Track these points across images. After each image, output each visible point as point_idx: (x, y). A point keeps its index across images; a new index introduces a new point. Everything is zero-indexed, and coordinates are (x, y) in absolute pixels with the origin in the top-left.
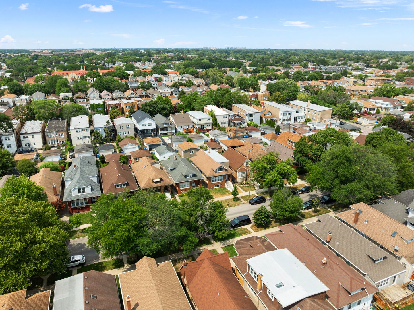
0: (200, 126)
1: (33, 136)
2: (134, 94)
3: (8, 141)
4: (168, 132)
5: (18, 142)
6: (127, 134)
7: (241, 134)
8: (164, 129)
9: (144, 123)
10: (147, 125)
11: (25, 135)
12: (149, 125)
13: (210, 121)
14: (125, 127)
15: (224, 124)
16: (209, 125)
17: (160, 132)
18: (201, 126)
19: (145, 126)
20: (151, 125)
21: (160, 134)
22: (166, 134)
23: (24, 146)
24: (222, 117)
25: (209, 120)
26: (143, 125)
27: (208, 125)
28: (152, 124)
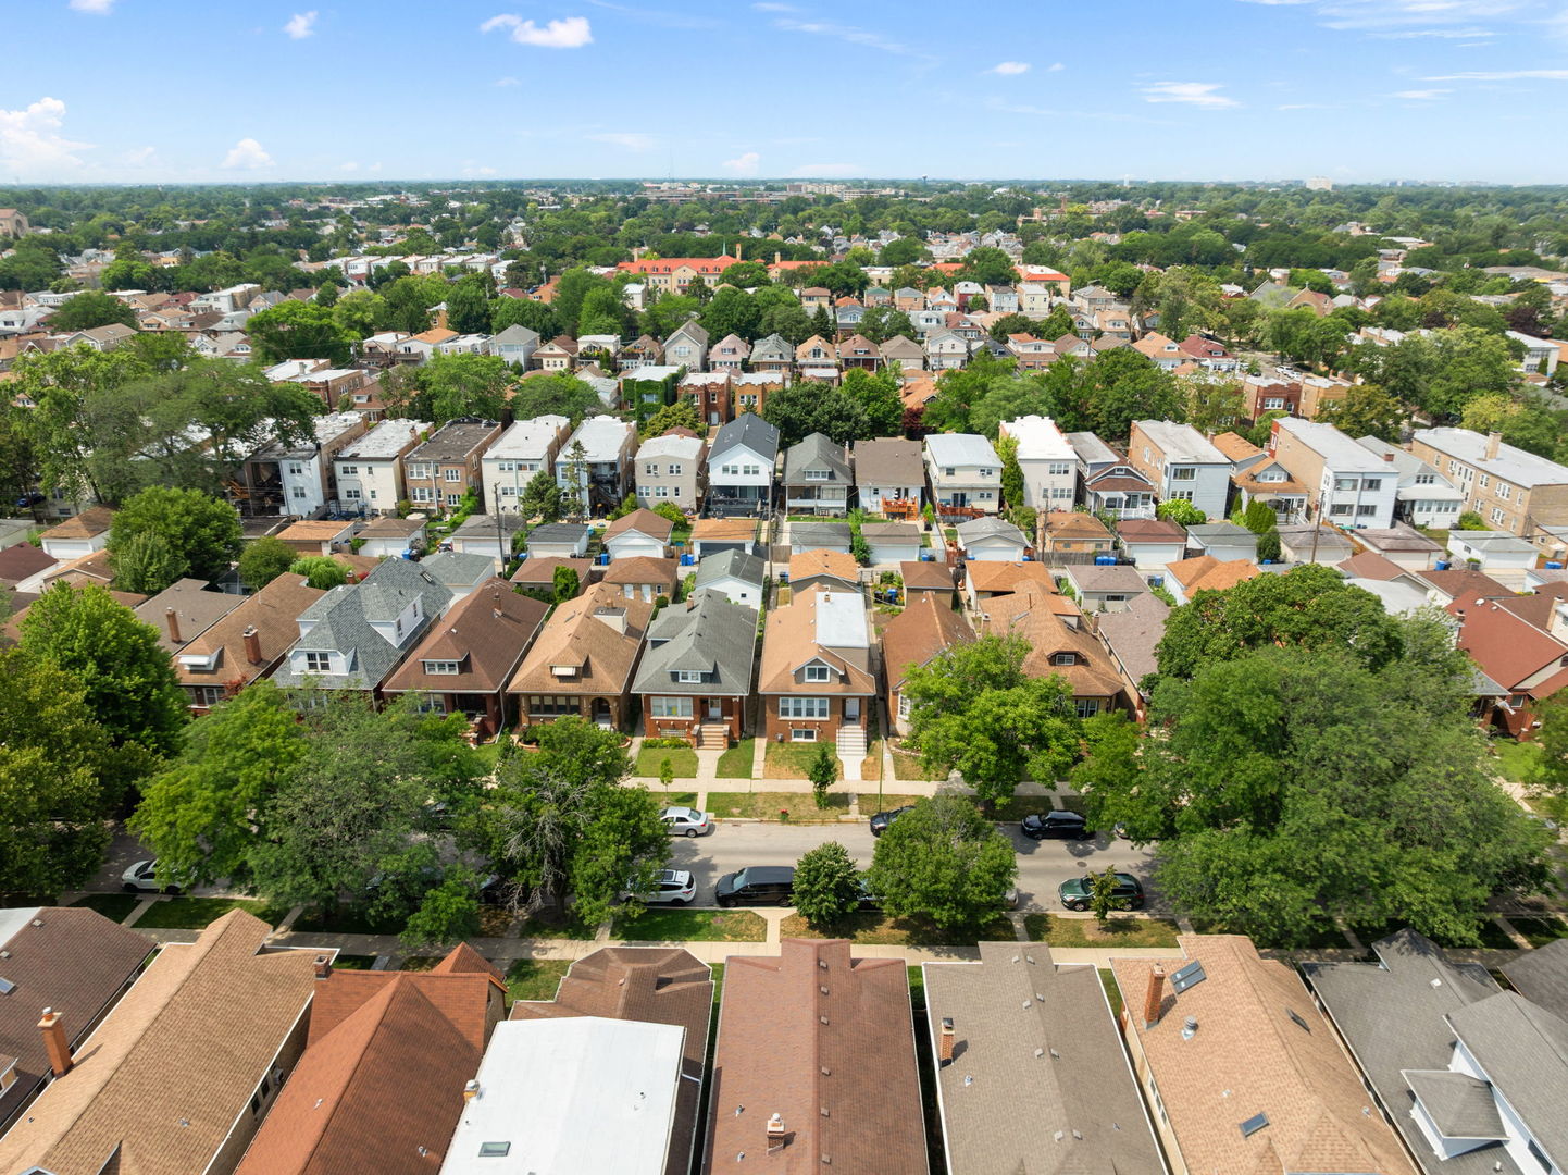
0: (949, 496)
1: (370, 468)
2: (822, 355)
3: (296, 476)
4: (821, 503)
5: (330, 482)
6: (671, 497)
7: (1090, 548)
8: (807, 492)
9: (730, 464)
10: (741, 471)
11: (349, 465)
12: (746, 472)
13: (995, 480)
14: (663, 470)
15: (1055, 496)
16: (989, 496)
17: (790, 503)
18: (955, 495)
19: (735, 472)
20: (756, 472)
21: (790, 509)
22: (811, 510)
23: (343, 496)
24: (1047, 467)
25: (989, 473)
26: (725, 470)
27: (982, 496)
28: (760, 470)
